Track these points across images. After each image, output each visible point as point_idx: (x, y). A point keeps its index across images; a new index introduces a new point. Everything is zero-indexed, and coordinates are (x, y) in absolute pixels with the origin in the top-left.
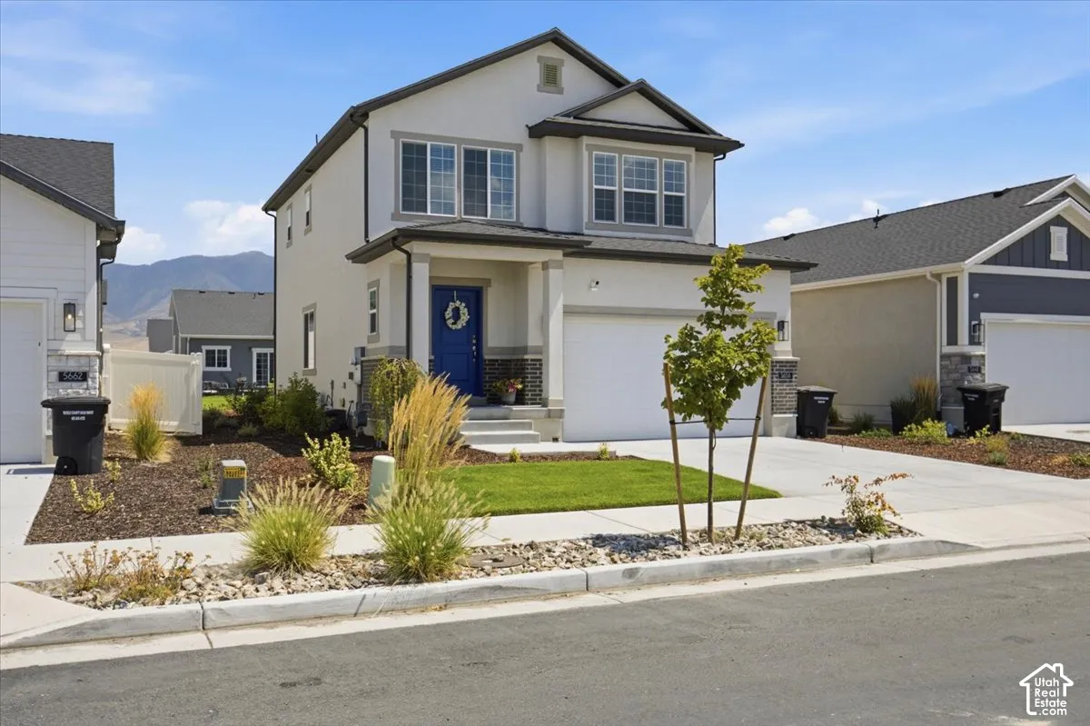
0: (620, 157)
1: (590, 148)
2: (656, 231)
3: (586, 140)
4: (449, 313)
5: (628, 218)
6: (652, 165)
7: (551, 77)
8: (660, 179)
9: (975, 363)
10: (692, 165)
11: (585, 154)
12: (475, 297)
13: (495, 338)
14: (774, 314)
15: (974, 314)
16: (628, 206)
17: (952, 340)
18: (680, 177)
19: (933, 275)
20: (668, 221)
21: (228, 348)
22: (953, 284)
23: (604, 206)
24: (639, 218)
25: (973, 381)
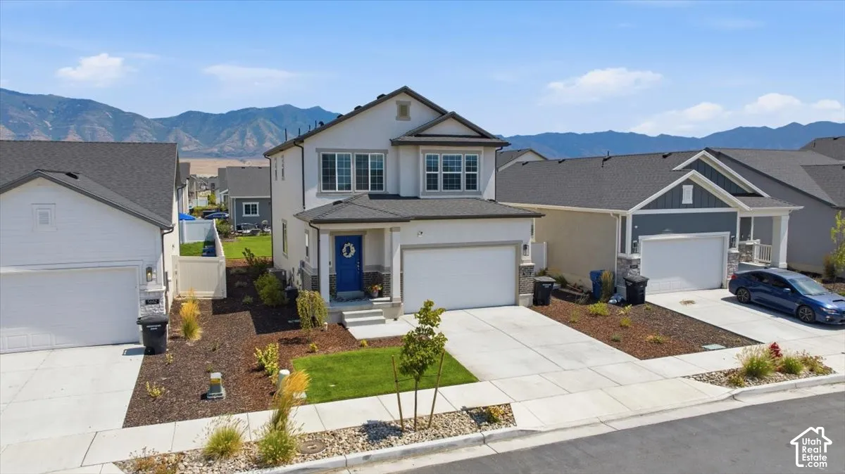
0: (441, 155)
1: (424, 152)
2: (461, 194)
3: (422, 148)
4: (344, 250)
5: (445, 187)
6: (459, 158)
7: (403, 111)
8: (463, 166)
9: (634, 263)
10: (482, 156)
11: (421, 155)
12: (358, 240)
13: (369, 261)
14: (522, 241)
15: (635, 237)
16: (445, 181)
17: (623, 250)
18: (475, 163)
19: (614, 214)
20: (468, 187)
21: (257, 203)
22: (624, 219)
23: (432, 183)
24: (452, 188)
25: (632, 274)
